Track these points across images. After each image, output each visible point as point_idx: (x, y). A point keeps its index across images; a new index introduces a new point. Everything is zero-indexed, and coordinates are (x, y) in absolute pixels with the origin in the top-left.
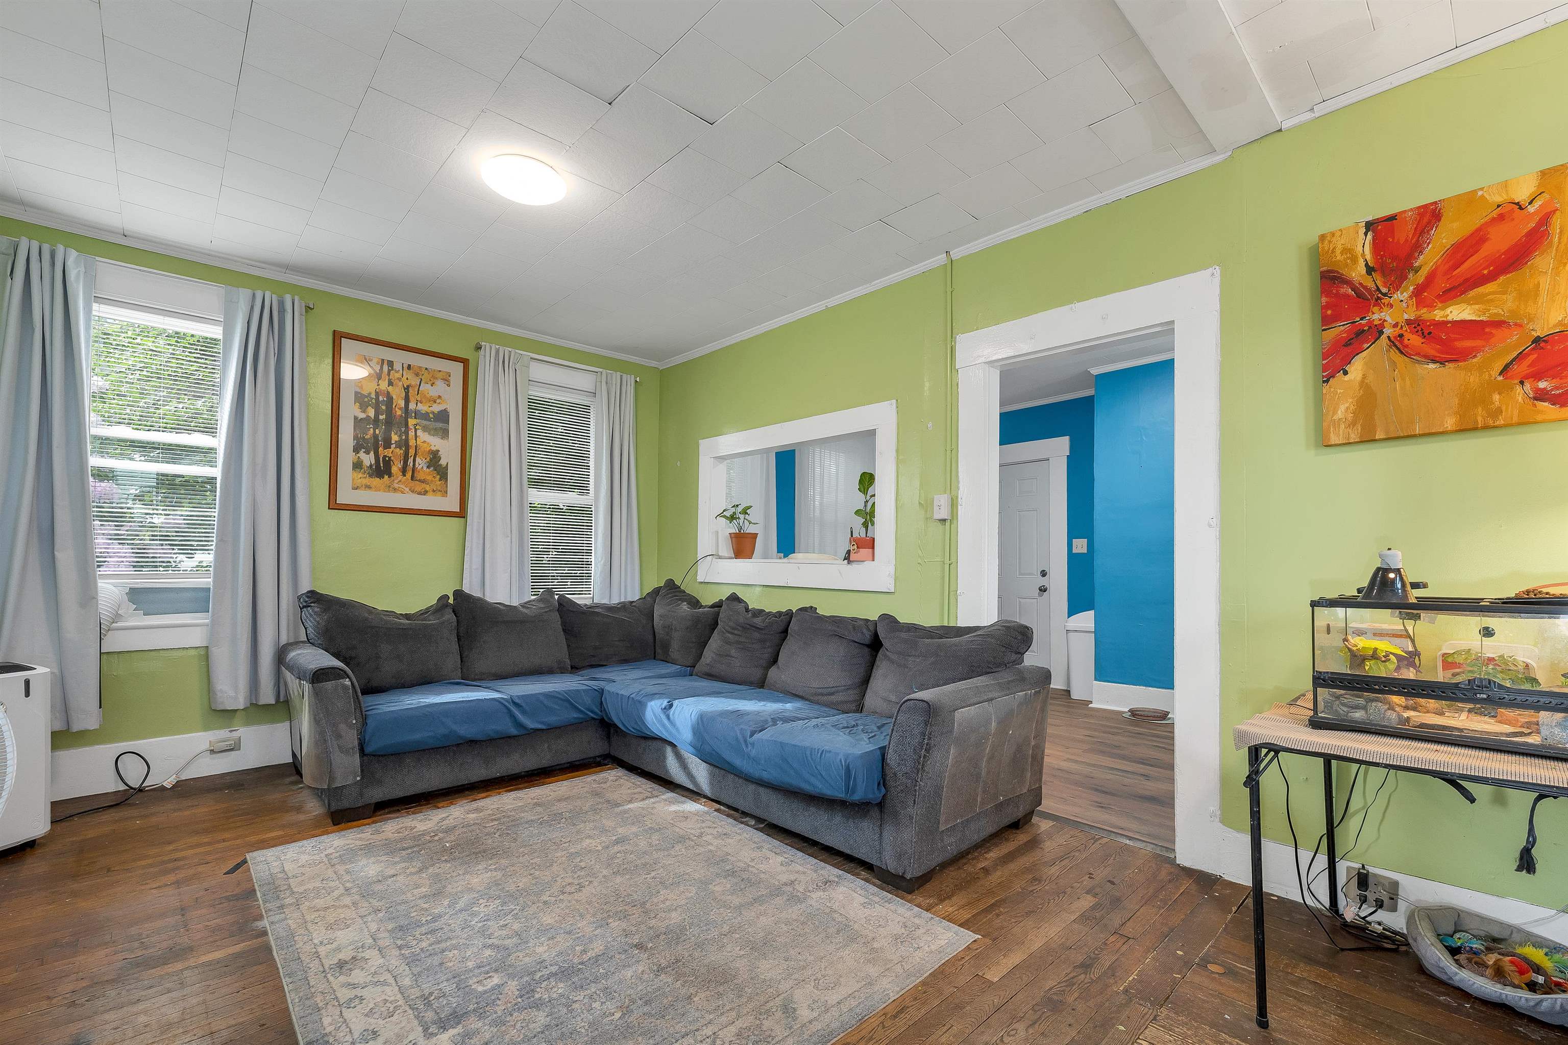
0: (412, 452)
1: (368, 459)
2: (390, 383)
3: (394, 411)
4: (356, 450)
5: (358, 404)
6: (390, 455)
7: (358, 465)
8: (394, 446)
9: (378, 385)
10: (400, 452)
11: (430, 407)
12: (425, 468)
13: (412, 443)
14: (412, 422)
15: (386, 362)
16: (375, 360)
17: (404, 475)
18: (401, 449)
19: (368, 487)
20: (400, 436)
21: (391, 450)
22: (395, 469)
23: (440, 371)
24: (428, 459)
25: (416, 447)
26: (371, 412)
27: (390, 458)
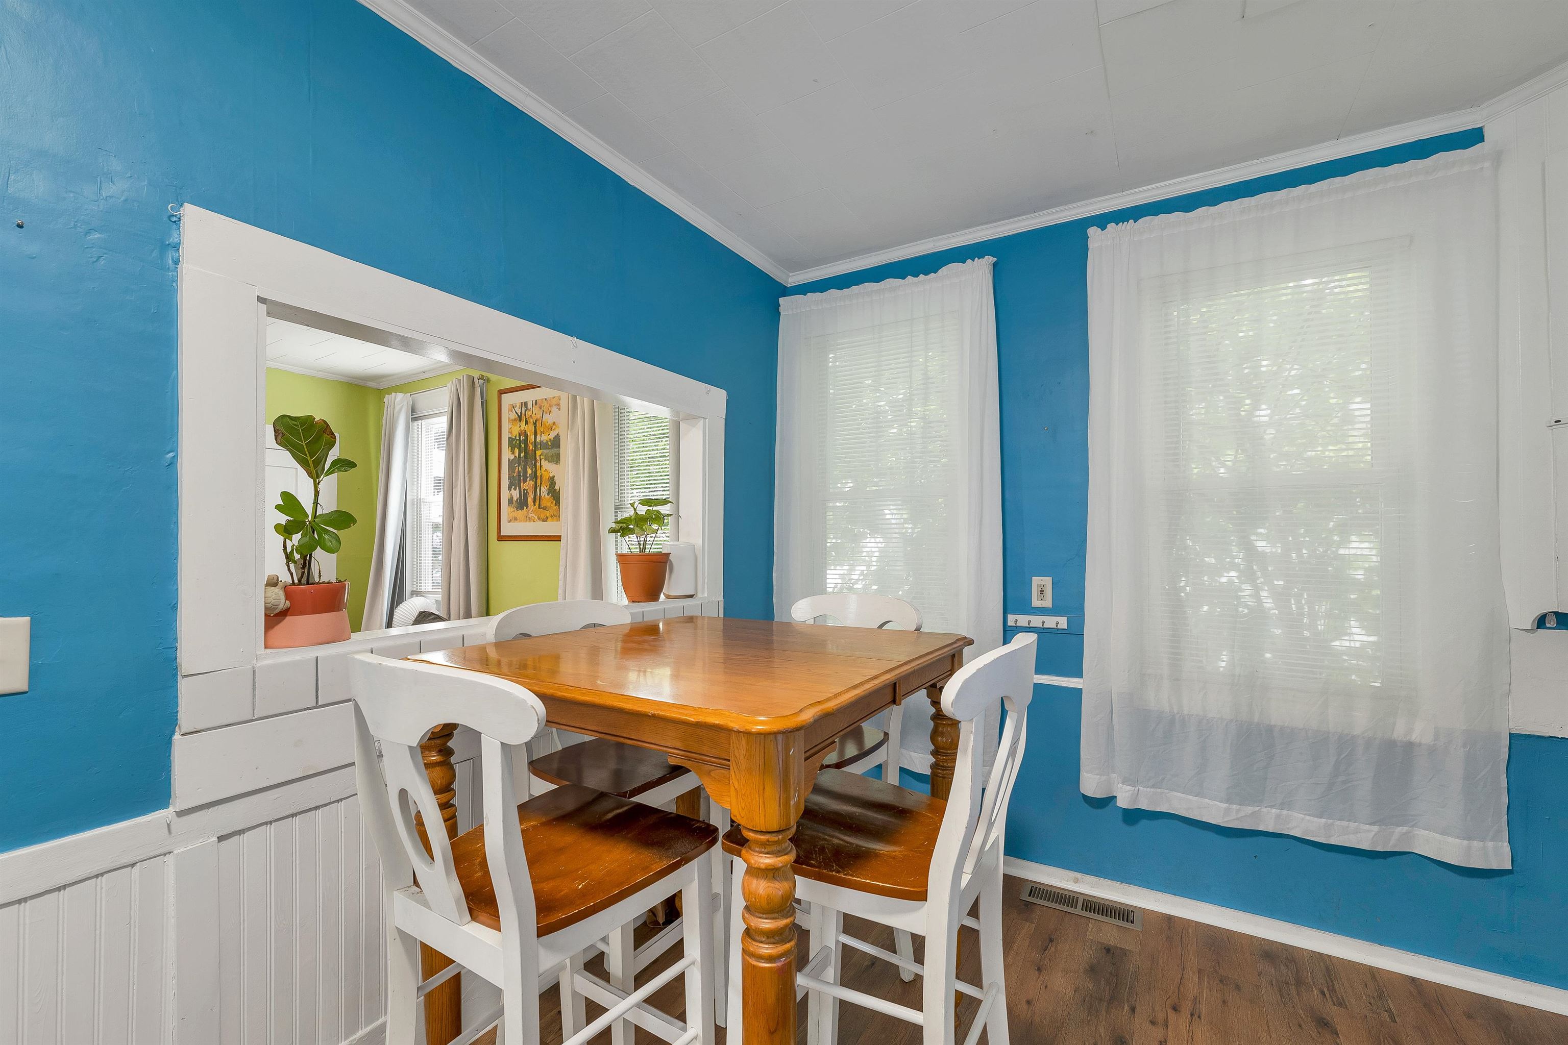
0: (539, 481)
1: (516, 494)
2: (527, 423)
3: (528, 447)
4: (510, 489)
5: (510, 448)
6: (527, 488)
7: (510, 501)
8: (529, 479)
9: (520, 427)
10: (532, 483)
11: (548, 435)
12: (546, 495)
13: (539, 474)
14: (538, 453)
15: (523, 403)
16: (518, 406)
17: (535, 505)
18: (533, 481)
19: (516, 519)
20: (532, 469)
21: (527, 483)
22: (530, 501)
23: (554, 397)
24: (548, 487)
25: (541, 475)
26: (517, 451)
27: (527, 490)
